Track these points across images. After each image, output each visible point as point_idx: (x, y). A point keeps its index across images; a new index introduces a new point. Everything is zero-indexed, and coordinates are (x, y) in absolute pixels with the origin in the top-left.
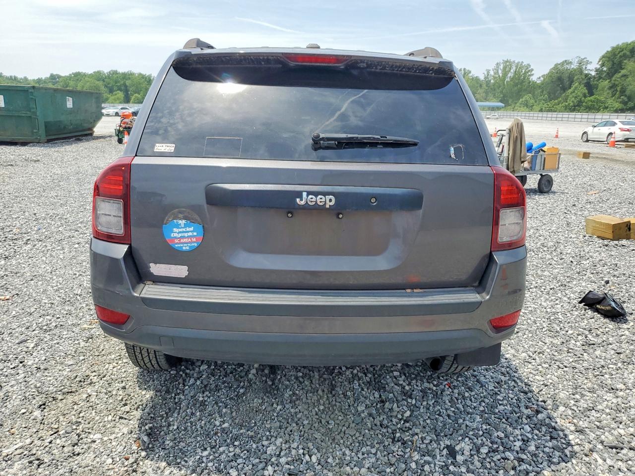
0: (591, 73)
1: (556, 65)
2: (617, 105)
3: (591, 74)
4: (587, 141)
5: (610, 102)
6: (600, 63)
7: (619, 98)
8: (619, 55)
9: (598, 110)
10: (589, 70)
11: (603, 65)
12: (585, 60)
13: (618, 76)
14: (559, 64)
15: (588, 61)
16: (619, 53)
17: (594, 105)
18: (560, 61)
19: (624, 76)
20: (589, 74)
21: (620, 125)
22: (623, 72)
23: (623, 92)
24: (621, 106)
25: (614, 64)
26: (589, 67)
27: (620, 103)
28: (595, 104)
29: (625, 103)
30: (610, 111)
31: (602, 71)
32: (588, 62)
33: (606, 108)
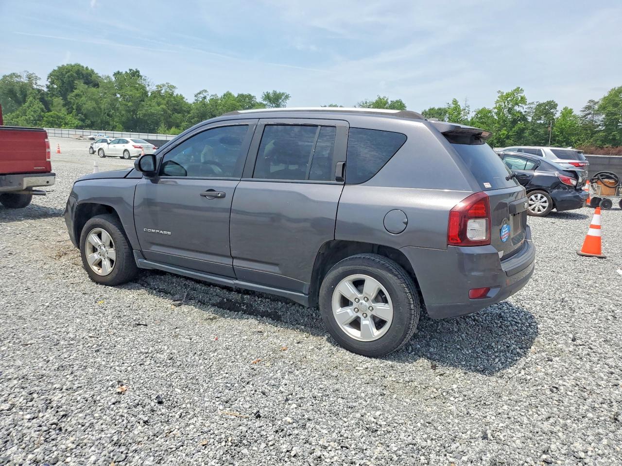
0: (43, 88)
1: (4, 76)
2: (77, 122)
3: (43, 90)
4: (104, 156)
5: (69, 118)
6: (50, 80)
7: (77, 115)
8: (67, 75)
9: (59, 126)
10: (40, 85)
11: (52, 83)
12: (34, 75)
13: (73, 95)
14: (8, 76)
15: (37, 76)
16: (66, 73)
17: (55, 121)
18: (8, 73)
19: (77, 95)
20: (42, 90)
21: (132, 143)
22: (76, 92)
23: (79, 109)
24: (80, 123)
25: (63, 83)
26: (39, 82)
27: (79, 120)
28: (56, 119)
29: (83, 120)
30: (71, 127)
31: (53, 88)
32: (36, 78)
33: (66, 124)
